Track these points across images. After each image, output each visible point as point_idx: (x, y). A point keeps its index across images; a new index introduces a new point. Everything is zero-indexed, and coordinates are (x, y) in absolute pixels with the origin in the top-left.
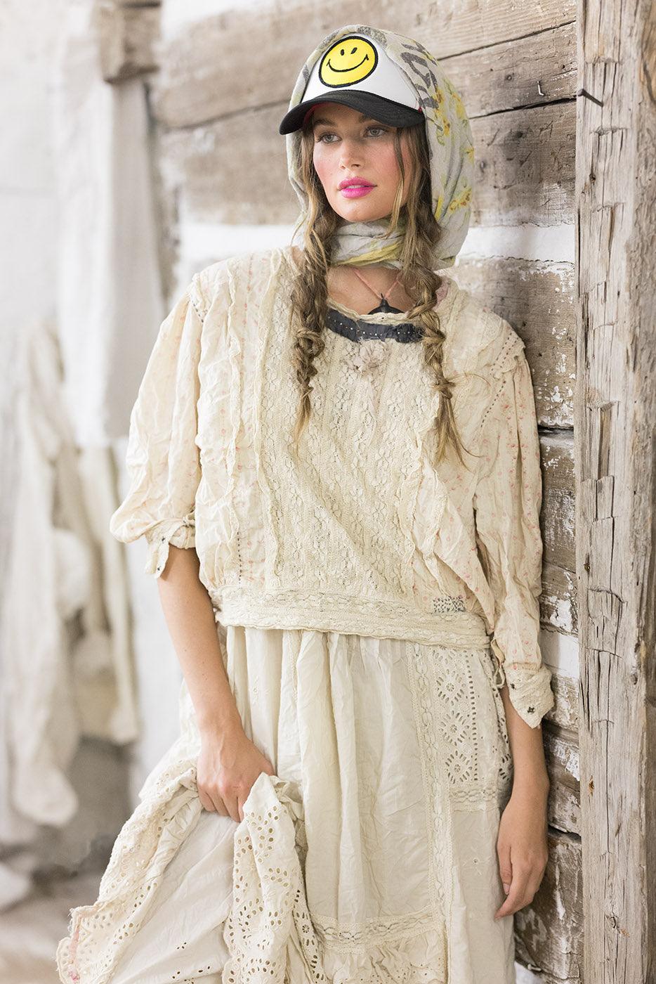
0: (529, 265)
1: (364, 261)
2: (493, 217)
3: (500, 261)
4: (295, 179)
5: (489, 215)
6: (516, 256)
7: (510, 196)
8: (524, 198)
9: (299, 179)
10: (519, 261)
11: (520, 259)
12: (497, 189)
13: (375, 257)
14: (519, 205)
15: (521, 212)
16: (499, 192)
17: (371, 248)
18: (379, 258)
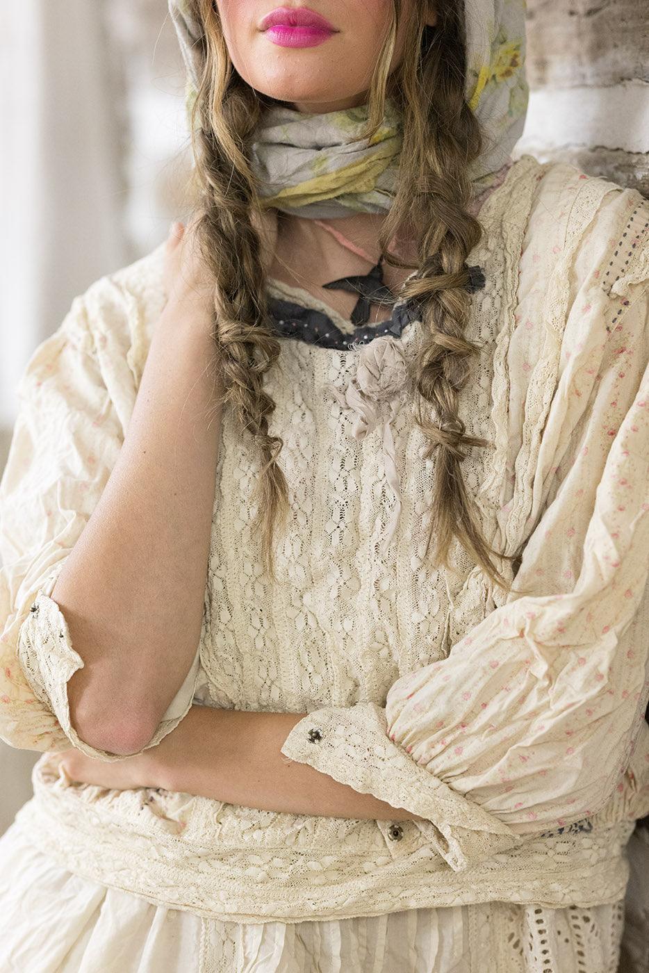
0: (634, 161)
1: (306, 196)
2: (568, 71)
3: (580, 153)
4: (181, 11)
5: (560, 67)
6: (610, 144)
7: (597, 28)
8: (625, 30)
9: (189, 12)
10: (615, 154)
11: (618, 149)
12: (575, 18)
13: (324, 187)
14: (616, 46)
15: (619, 57)
16: (579, 22)
17: (317, 170)
18: (334, 190)
